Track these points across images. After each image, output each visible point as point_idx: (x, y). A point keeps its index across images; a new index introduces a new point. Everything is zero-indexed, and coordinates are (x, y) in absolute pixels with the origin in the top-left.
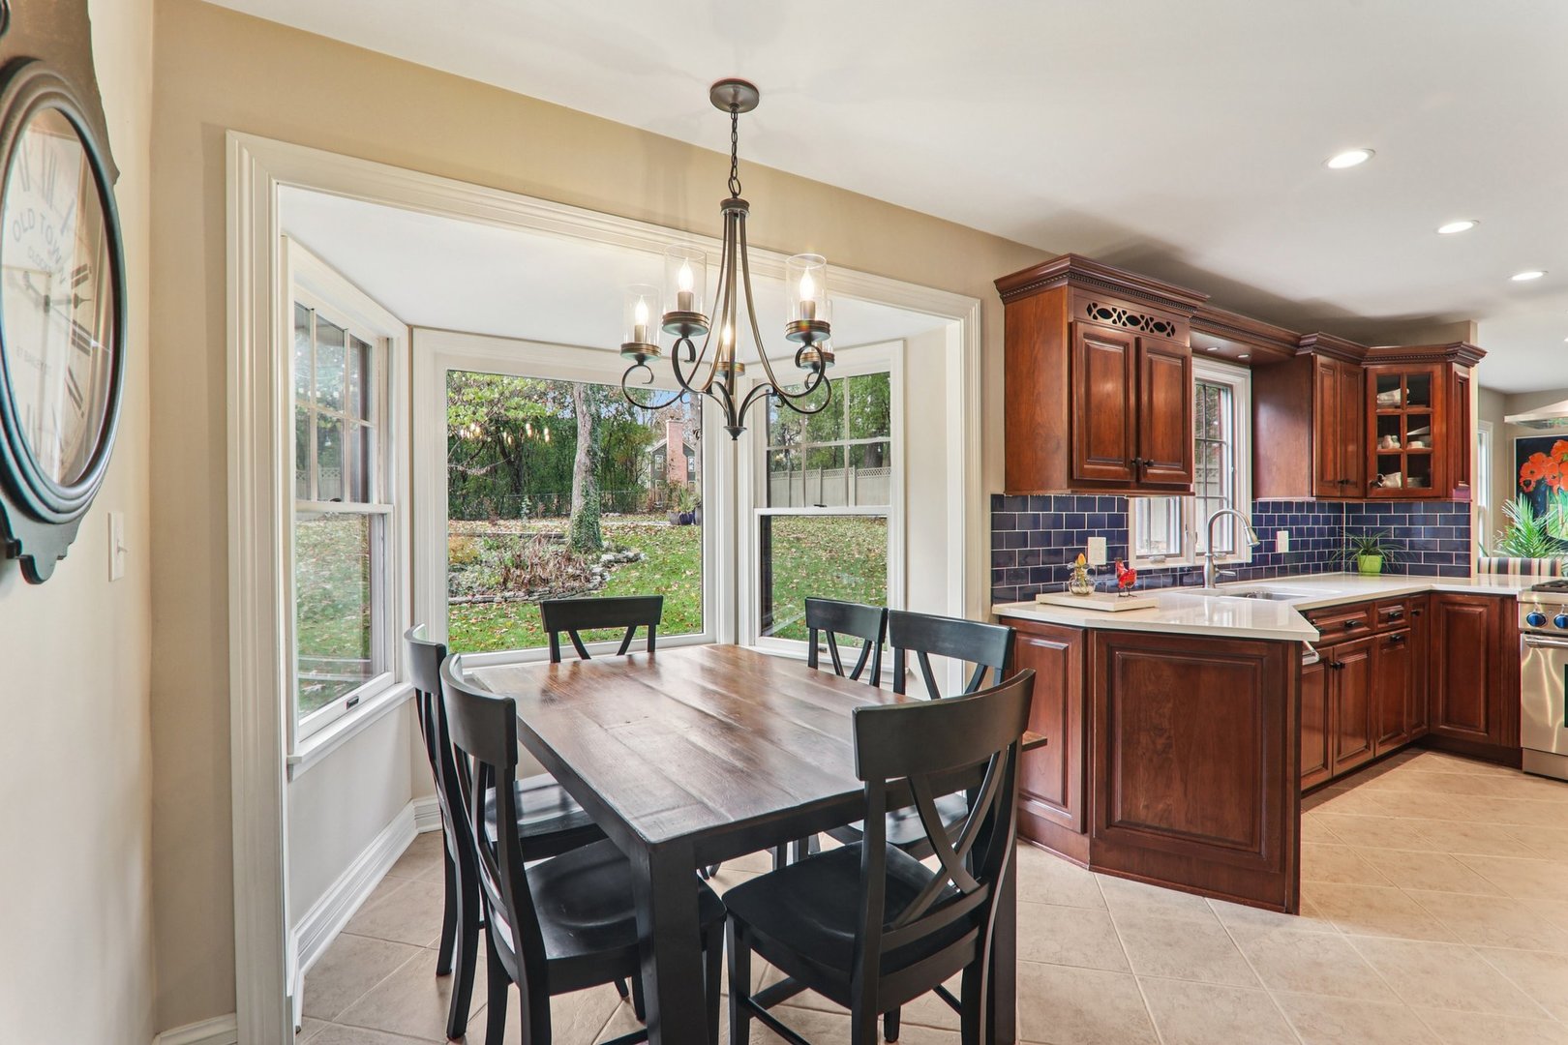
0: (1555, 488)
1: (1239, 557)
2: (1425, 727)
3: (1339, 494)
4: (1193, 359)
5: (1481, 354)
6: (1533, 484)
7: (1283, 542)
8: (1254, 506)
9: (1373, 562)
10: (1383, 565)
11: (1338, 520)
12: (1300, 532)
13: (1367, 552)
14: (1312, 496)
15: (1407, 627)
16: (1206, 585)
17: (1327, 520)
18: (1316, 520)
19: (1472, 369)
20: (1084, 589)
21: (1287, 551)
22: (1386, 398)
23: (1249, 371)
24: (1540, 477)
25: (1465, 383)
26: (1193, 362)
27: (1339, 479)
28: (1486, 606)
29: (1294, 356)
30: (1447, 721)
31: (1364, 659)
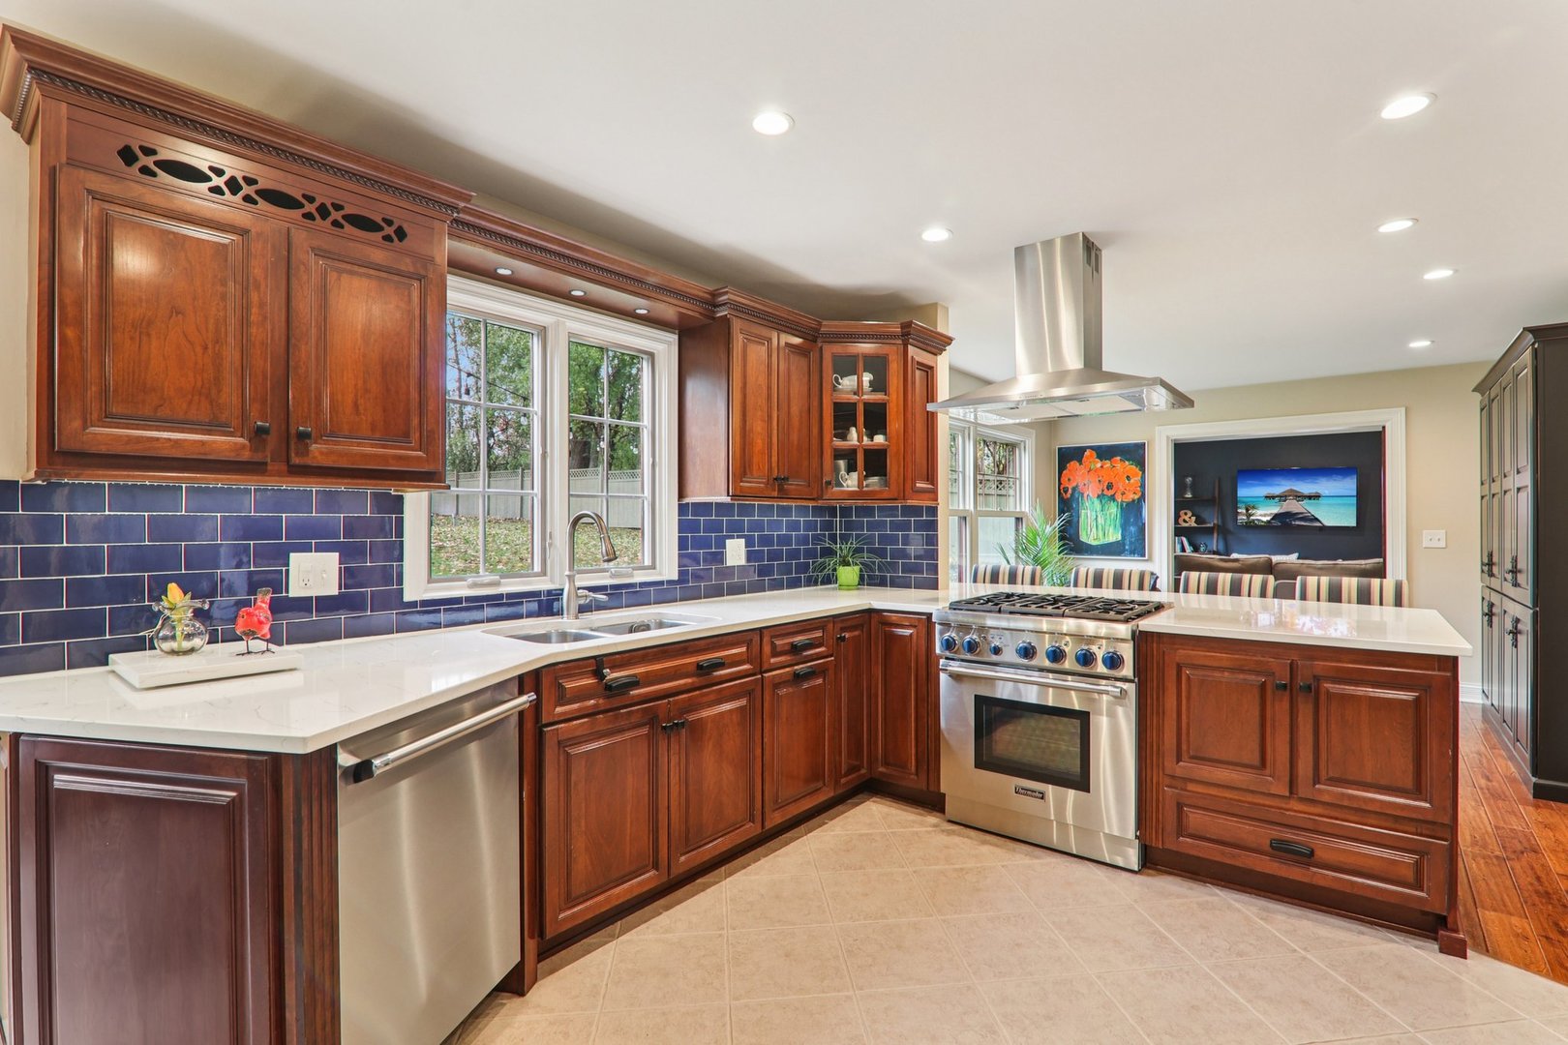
0: (1085, 495)
1: (660, 574)
2: (863, 771)
3: (776, 494)
4: (450, 277)
5: (948, 341)
6: (1070, 491)
7: (736, 552)
8: (683, 509)
9: (848, 574)
10: (861, 577)
11: (828, 526)
12: (766, 540)
13: (846, 564)
14: (728, 495)
15: (831, 656)
16: (565, 615)
17: (810, 526)
18: (794, 526)
19: (939, 357)
20: (186, 645)
21: (743, 562)
22: (848, 383)
23: (676, 337)
24: (1074, 485)
25: (929, 371)
26: (448, 283)
27: (775, 475)
28: (915, 626)
29: (714, 318)
30: (886, 764)
31: (741, 709)
